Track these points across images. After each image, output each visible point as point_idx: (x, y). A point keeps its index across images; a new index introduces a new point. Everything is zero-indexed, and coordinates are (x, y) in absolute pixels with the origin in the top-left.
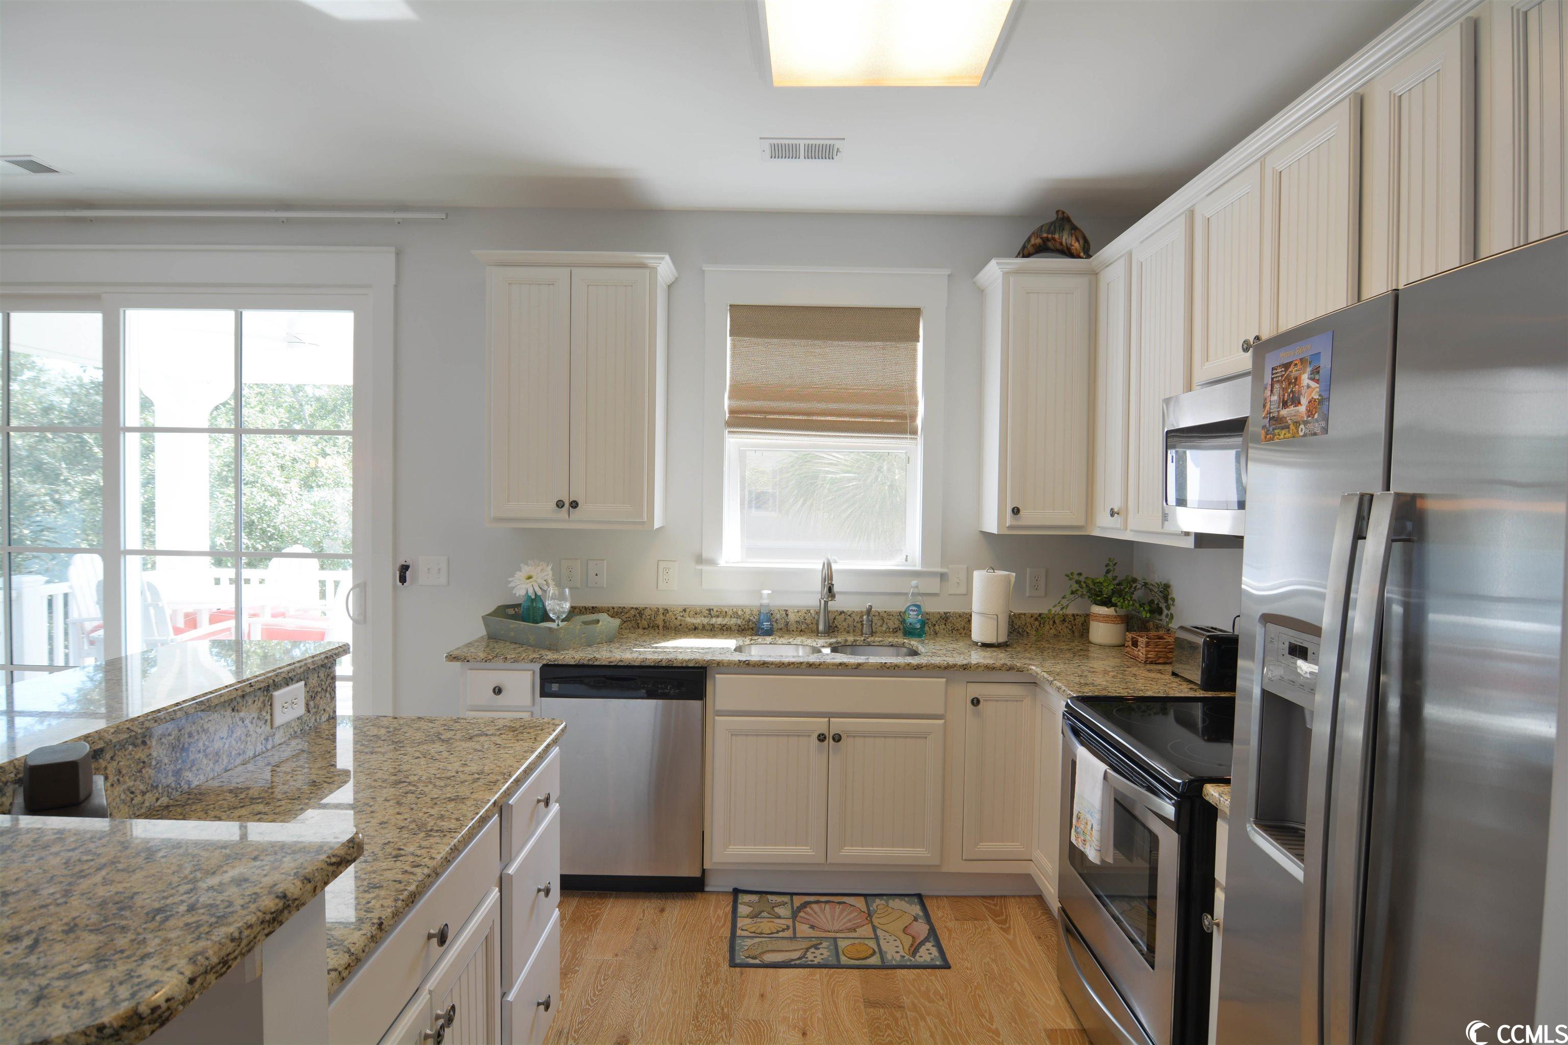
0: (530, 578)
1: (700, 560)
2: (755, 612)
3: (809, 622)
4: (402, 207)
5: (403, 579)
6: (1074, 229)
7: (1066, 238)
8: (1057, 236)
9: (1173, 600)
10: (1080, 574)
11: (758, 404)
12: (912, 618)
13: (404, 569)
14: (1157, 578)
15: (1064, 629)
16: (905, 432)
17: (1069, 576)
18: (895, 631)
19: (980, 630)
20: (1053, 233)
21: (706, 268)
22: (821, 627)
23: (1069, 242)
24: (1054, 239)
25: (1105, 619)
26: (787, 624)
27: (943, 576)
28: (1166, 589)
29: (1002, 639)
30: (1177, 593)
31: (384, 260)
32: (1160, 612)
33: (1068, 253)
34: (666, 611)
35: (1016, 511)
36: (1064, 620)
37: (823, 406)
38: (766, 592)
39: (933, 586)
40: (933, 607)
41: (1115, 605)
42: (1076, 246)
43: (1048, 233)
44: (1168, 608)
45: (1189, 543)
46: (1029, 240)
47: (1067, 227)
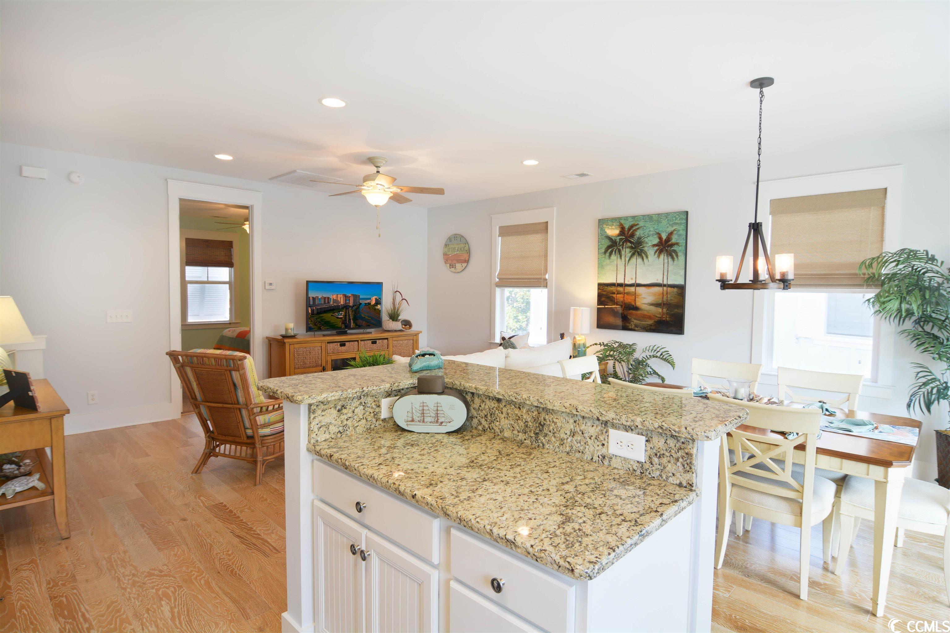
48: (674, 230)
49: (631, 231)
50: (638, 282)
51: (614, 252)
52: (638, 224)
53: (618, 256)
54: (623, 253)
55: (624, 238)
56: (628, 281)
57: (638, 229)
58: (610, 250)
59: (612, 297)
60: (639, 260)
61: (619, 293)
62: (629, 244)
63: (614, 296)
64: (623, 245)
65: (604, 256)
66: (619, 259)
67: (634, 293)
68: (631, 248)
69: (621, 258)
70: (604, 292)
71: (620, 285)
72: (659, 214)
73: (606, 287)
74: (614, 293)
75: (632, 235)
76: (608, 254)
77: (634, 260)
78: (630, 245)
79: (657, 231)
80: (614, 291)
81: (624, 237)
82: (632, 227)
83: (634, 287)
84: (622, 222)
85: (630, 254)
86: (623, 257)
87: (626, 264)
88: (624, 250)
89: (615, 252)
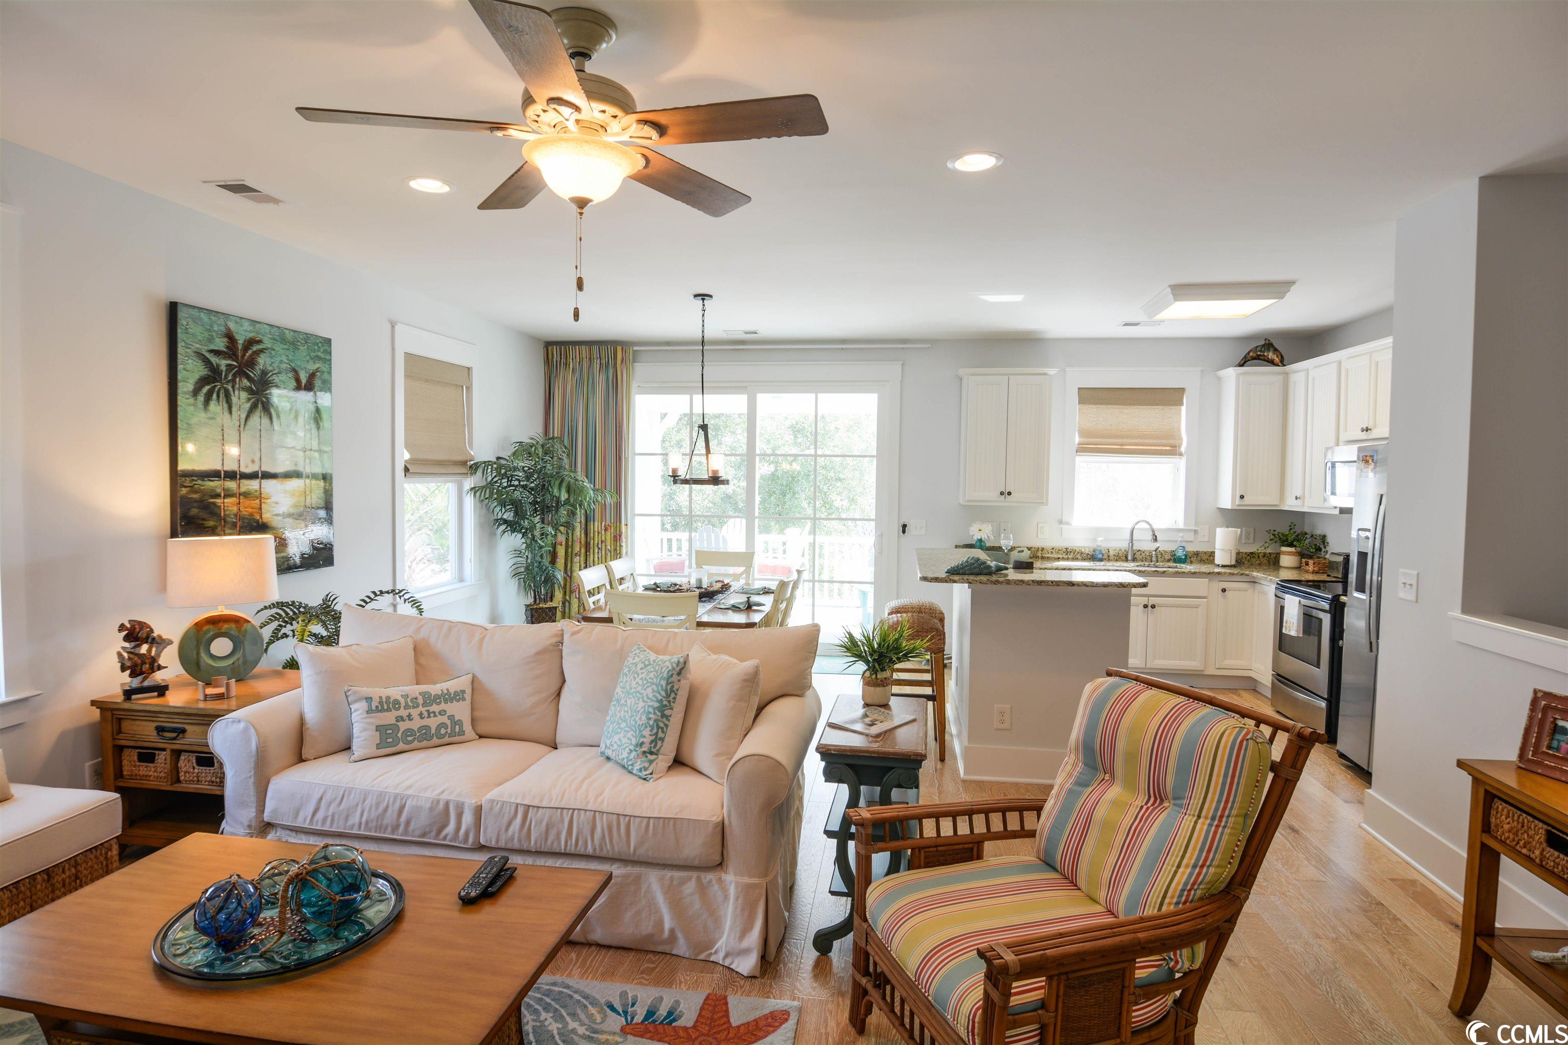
0: (980, 530)
1: (1061, 522)
2: (1091, 550)
3: (1120, 555)
4: (905, 341)
5: (904, 532)
6: (1276, 350)
7: (1271, 355)
8: (1266, 354)
9: (1328, 543)
10: (1275, 531)
11: (1093, 440)
12: (1180, 553)
13: (904, 526)
14: (1319, 532)
15: (1264, 560)
16: (1175, 454)
17: (1269, 532)
18: (1169, 561)
19: (1218, 560)
20: (1264, 352)
21: (1067, 369)
22: (1129, 558)
23: (1273, 357)
24: (1264, 355)
25: (1290, 553)
26: (1109, 556)
27: (1195, 532)
28: (1323, 538)
29: (1233, 563)
30: (1329, 539)
31: (896, 368)
32: (1320, 550)
33: (1272, 363)
34: (1043, 549)
35: (1242, 497)
36: (1264, 556)
37: (1130, 441)
38: (1100, 539)
39: (1190, 537)
40: (1191, 548)
41: (1295, 546)
42: (1277, 360)
43: (1261, 351)
44: (1325, 548)
45: (1337, 512)
46: (1249, 353)
47: (1272, 349)
48: (317, 370)
49: (250, 352)
50: (264, 468)
51: (215, 396)
52: (260, 342)
53: (225, 405)
54: (234, 399)
55: (236, 367)
56: (247, 467)
57: (262, 351)
58: (207, 388)
59: (214, 504)
60: (265, 421)
61: (228, 494)
62: (246, 382)
63: (219, 501)
64: (233, 381)
65: (192, 400)
66: (226, 414)
67: (258, 494)
68: (249, 390)
69: (230, 412)
70: (195, 492)
71: (231, 475)
72: (295, 331)
73: (199, 482)
74: (218, 496)
75: (252, 363)
76: (201, 398)
77: (255, 418)
78: (248, 384)
79: (293, 365)
80: (218, 490)
81: (235, 363)
82: (251, 342)
83: (258, 481)
84: (232, 325)
85: (248, 405)
86: (234, 409)
87: (242, 426)
88: (237, 392)
89: (218, 396)
